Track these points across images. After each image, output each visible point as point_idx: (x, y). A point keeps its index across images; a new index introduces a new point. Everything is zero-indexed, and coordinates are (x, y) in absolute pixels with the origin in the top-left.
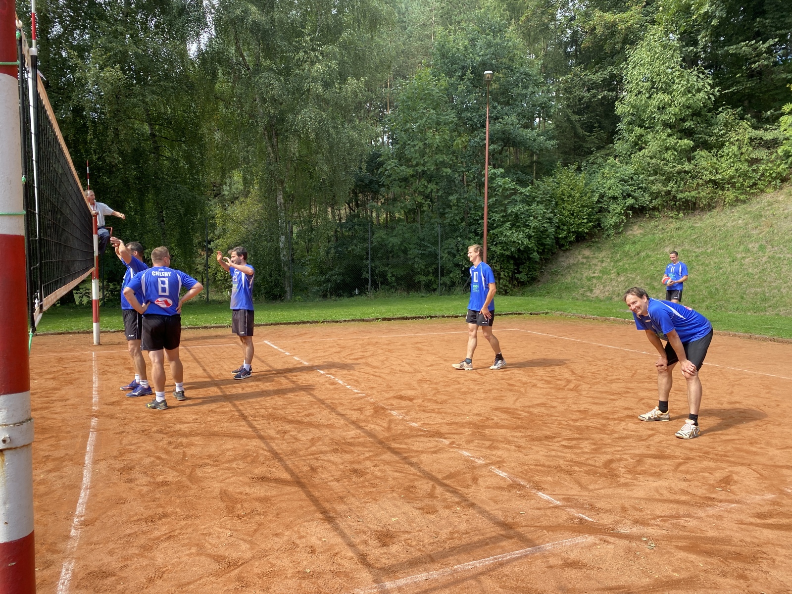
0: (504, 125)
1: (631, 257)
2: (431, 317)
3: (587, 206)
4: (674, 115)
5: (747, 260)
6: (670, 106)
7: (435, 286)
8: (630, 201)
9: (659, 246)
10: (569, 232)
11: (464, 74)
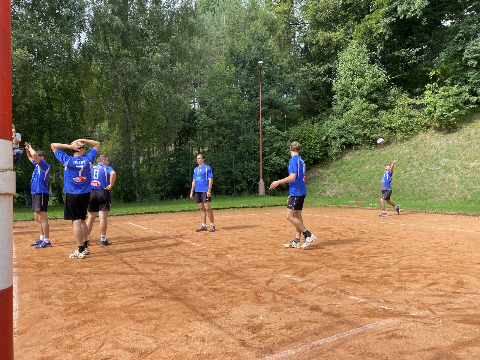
0: (270, 95)
1: (346, 172)
2: (233, 208)
3: (319, 143)
4: (367, 90)
5: (413, 172)
6: (364, 85)
7: (231, 192)
8: (344, 140)
9: (362, 165)
10: (309, 158)
11: (245, 65)
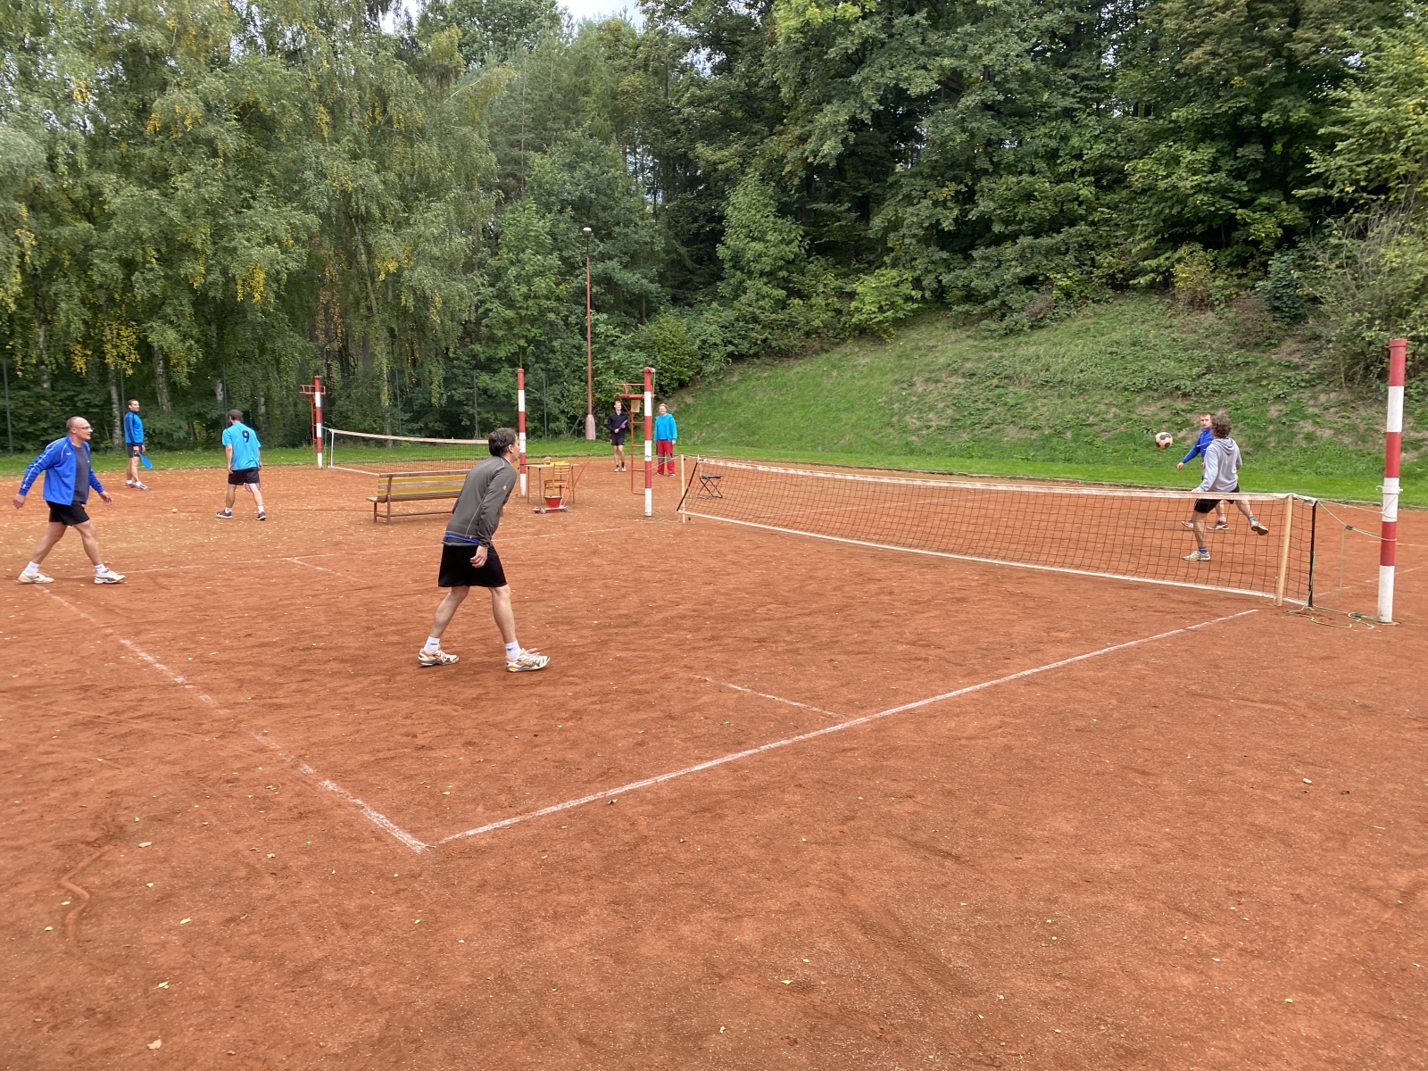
0: (605, 268)
3: (688, 354)
4: (769, 265)
6: (765, 256)
7: (540, 433)
8: (730, 348)
10: (672, 379)
